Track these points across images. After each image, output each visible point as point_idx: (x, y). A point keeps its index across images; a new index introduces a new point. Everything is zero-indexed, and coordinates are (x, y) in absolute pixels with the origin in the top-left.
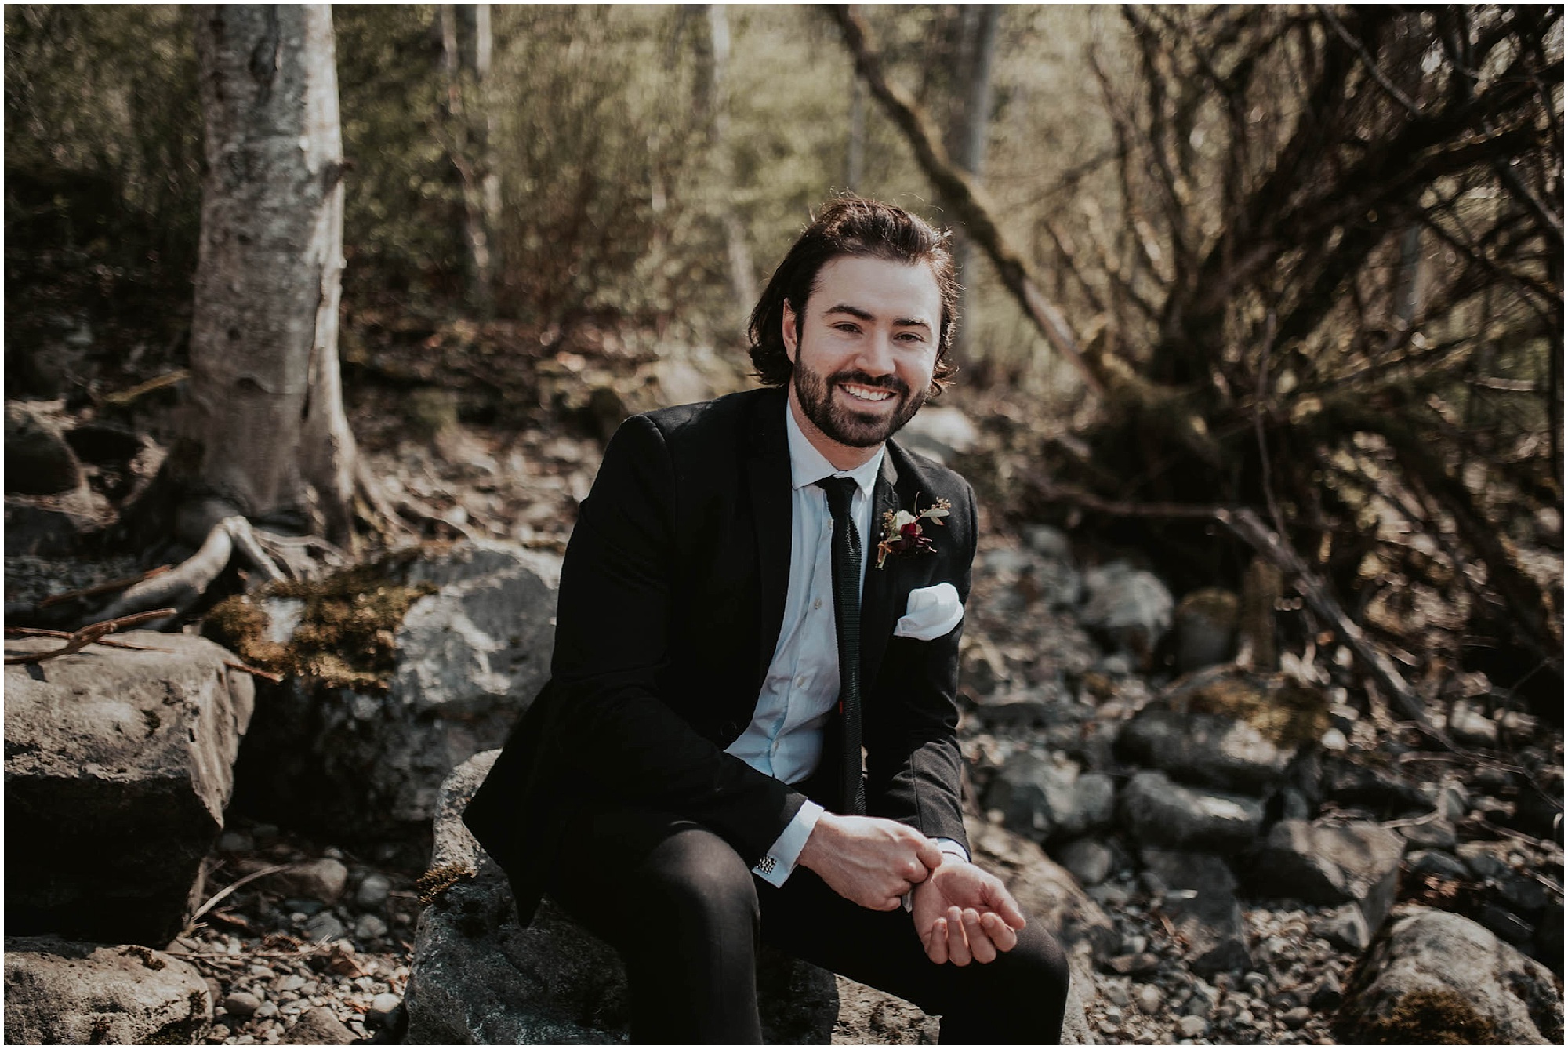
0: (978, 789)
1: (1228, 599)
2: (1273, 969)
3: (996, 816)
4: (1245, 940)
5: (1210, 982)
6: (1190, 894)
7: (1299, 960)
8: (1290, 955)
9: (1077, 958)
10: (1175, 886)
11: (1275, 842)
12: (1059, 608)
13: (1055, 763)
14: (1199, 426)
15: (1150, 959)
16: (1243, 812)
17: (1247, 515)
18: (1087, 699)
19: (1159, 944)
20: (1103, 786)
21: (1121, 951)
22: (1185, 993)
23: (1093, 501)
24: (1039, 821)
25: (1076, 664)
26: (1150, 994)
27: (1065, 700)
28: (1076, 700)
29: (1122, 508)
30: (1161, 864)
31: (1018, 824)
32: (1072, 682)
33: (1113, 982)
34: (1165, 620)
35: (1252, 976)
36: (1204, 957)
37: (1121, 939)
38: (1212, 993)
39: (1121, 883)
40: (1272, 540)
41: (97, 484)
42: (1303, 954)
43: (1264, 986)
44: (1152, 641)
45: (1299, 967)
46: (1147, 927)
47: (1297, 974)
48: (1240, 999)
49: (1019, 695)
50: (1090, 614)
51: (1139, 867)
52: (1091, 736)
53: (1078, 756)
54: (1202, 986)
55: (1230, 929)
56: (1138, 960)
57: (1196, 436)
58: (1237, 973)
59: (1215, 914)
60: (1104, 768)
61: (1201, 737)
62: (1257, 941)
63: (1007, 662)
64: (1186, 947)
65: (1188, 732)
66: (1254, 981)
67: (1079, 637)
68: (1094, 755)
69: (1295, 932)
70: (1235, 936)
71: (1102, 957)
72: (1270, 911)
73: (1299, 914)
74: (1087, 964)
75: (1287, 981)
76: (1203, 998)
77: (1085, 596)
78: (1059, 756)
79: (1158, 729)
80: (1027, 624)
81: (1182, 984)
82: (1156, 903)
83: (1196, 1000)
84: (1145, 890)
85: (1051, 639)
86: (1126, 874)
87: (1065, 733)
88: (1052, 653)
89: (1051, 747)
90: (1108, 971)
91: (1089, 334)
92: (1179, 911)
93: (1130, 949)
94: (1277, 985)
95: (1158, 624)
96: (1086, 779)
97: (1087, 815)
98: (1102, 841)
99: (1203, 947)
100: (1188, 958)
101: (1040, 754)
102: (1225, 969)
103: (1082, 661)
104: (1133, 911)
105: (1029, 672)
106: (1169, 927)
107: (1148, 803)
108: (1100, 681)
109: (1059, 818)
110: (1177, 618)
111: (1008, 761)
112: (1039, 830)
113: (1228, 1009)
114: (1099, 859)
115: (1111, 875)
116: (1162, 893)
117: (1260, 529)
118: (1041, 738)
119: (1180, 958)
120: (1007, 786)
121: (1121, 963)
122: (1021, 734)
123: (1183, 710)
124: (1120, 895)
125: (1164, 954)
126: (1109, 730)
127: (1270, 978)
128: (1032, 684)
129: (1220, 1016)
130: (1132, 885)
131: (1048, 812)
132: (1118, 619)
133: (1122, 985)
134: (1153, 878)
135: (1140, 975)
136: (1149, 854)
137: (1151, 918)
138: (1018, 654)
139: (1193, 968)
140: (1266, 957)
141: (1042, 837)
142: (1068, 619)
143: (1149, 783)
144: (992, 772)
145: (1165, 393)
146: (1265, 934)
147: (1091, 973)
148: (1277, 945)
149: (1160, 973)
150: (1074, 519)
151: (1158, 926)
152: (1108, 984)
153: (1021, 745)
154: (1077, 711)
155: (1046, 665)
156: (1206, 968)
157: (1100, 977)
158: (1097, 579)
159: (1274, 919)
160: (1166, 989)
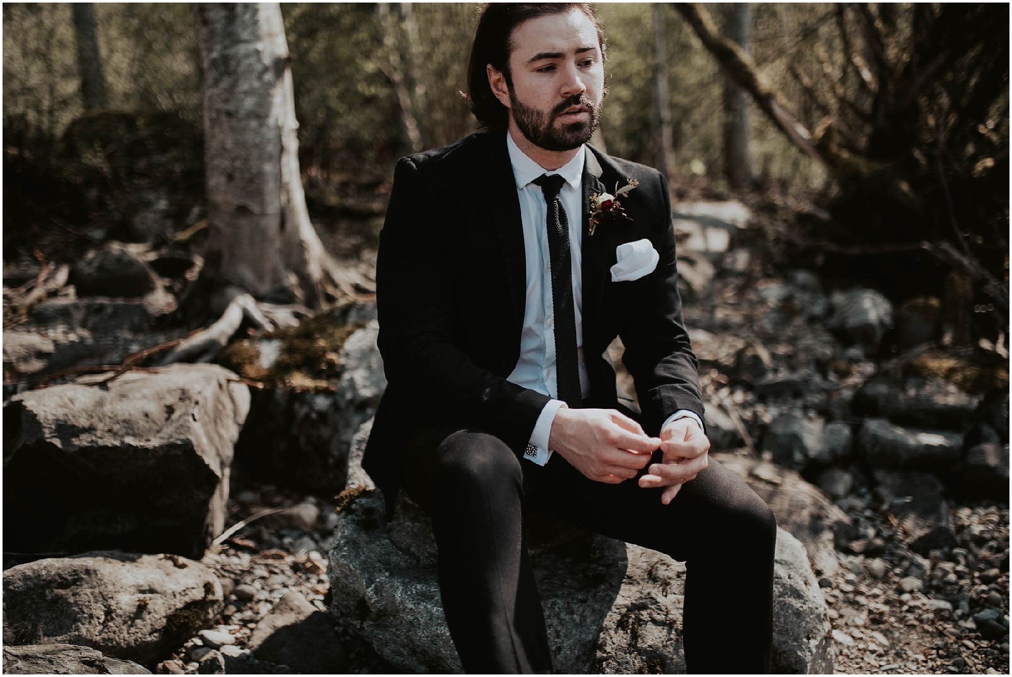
0: (755, 440)
1: (934, 302)
2: (972, 545)
3: (767, 456)
4: (952, 527)
5: (926, 557)
6: (908, 500)
7: (993, 539)
8: (987, 536)
9: (823, 543)
10: (899, 495)
11: (973, 460)
12: (812, 320)
13: (810, 419)
14: (905, 187)
15: (879, 542)
16: (946, 440)
17: (945, 246)
18: (832, 377)
19: (886, 533)
20: (844, 431)
21: (858, 538)
22: (906, 563)
23: (832, 247)
24: (798, 456)
25: (824, 354)
26: (877, 564)
27: (817, 379)
28: (825, 376)
29: (855, 251)
30: (889, 481)
31: (783, 461)
32: (822, 366)
33: (851, 558)
34: (887, 320)
35: (956, 551)
36: (921, 539)
37: (858, 531)
38: (926, 563)
39: (860, 496)
40: (966, 261)
41: (168, 289)
42: (996, 534)
43: (966, 557)
44: (879, 334)
45: (993, 543)
46: (878, 522)
47: (991, 549)
48: (948, 566)
49: (783, 375)
50: (833, 321)
51: (872, 484)
52: (835, 399)
53: (826, 414)
54: (919, 559)
55: (939, 519)
56: (870, 543)
57: (904, 194)
58: (946, 549)
59: (926, 511)
60: (845, 419)
61: (912, 392)
62: (961, 528)
63: (774, 356)
64: (906, 533)
65: (904, 390)
66: (958, 554)
67: (826, 337)
68: (837, 412)
69: (991, 522)
70: (943, 524)
71: (843, 542)
72: (972, 508)
73: (993, 509)
74: (831, 546)
75: (984, 553)
76: (919, 566)
77: (831, 310)
78: (812, 414)
79: (882, 389)
80: (789, 332)
81: (903, 558)
82: (885, 507)
83: (914, 568)
84: (878, 499)
85: (808, 340)
86: (863, 490)
87: (816, 399)
88: (807, 349)
89: (805, 409)
90: (848, 552)
91: (819, 131)
92: (901, 512)
93: (864, 537)
94: (976, 556)
95: (882, 323)
96: (830, 427)
97: (833, 451)
98: (845, 468)
99: (919, 533)
100: (908, 540)
101: (798, 413)
102: (937, 547)
103: (828, 351)
104: (868, 513)
105: (790, 361)
106: (894, 522)
107: (875, 438)
108: (842, 365)
109: (812, 454)
110: (897, 317)
111: (775, 421)
112: (797, 464)
113: (939, 573)
114: (843, 481)
115: (853, 491)
116: (889, 500)
117: (956, 254)
118: (799, 403)
119: (901, 541)
120: (775, 436)
121: (857, 546)
122: (785, 402)
123: (899, 376)
124: (859, 503)
125: (890, 539)
126: (847, 394)
127: (970, 551)
128: (793, 369)
129: (932, 577)
130: (868, 497)
131: (804, 450)
132: (852, 322)
133: (858, 560)
134: (883, 491)
135: (871, 552)
136: (879, 475)
137: (880, 516)
138: (782, 350)
139: (912, 547)
140: (967, 537)
141: (801, 468)
142: (818, 327)
143: (874, 426)
144: (764, 428)
145: (877, 166)
146: (967, 523)
147: (833, 552)
148: (977, 529)
149: (887, 552)
150: (820, 260)
151: (886, 521)
152: (846, 560)
153: (785, 409)
154: (825, 385)
155: (802, 357)
156: (922, 547)
157: (842, 556)
158: (839, 298)
159: (974, 513)
160: (891, 562)
